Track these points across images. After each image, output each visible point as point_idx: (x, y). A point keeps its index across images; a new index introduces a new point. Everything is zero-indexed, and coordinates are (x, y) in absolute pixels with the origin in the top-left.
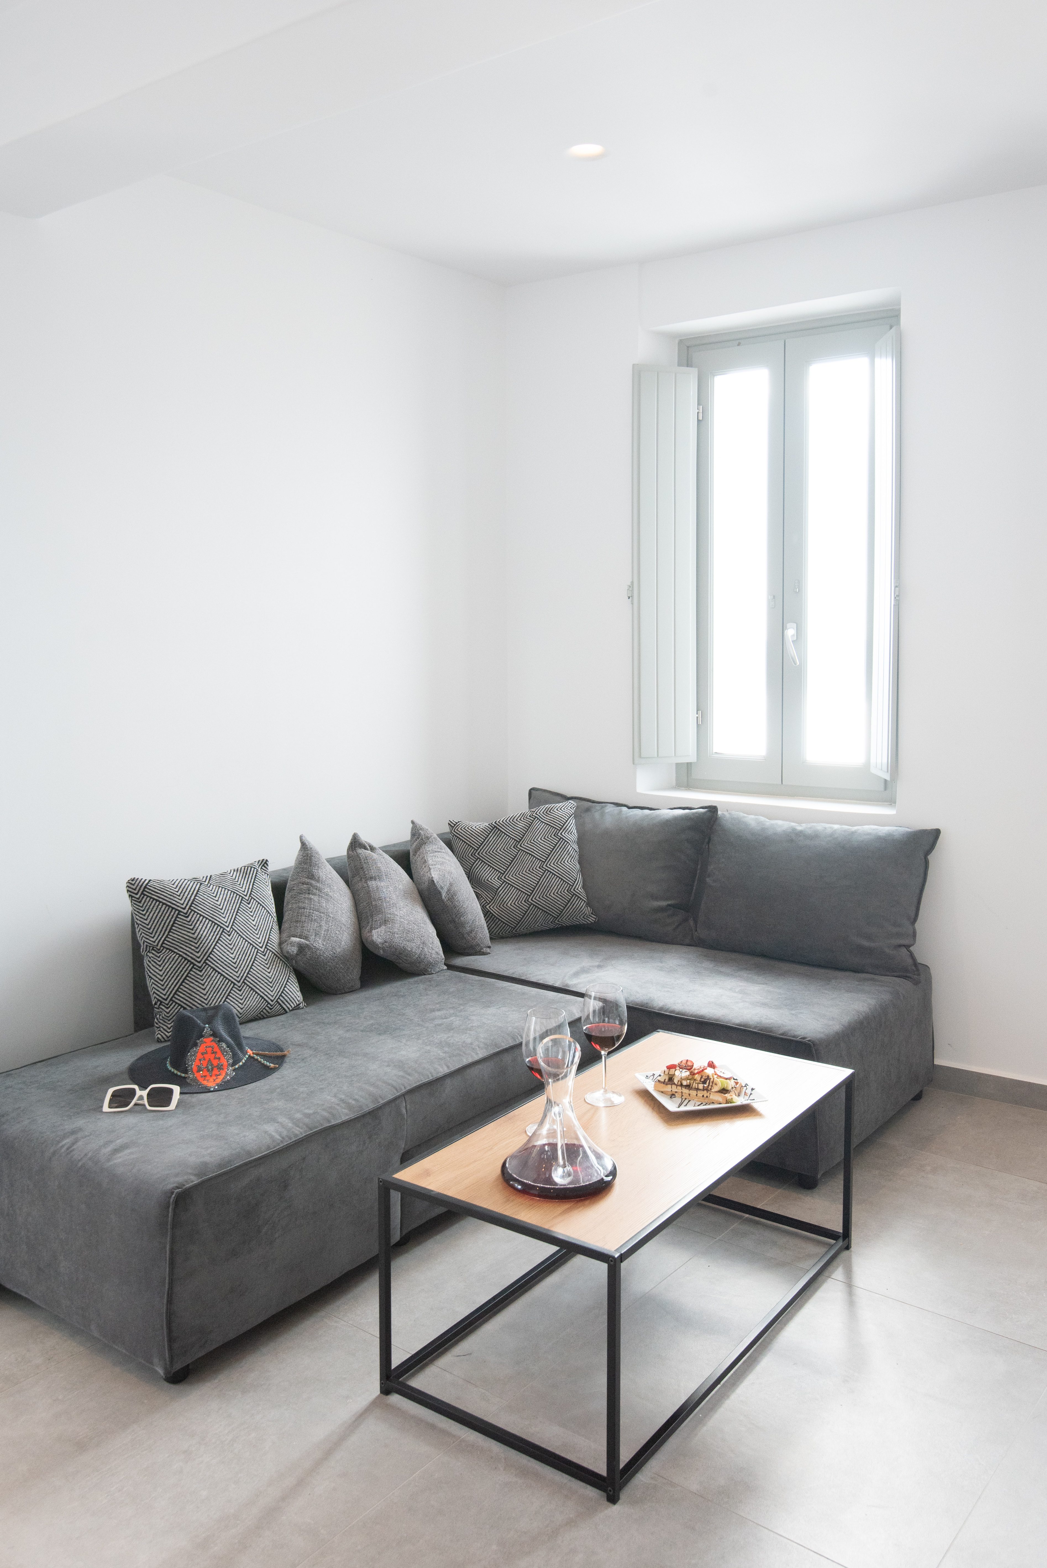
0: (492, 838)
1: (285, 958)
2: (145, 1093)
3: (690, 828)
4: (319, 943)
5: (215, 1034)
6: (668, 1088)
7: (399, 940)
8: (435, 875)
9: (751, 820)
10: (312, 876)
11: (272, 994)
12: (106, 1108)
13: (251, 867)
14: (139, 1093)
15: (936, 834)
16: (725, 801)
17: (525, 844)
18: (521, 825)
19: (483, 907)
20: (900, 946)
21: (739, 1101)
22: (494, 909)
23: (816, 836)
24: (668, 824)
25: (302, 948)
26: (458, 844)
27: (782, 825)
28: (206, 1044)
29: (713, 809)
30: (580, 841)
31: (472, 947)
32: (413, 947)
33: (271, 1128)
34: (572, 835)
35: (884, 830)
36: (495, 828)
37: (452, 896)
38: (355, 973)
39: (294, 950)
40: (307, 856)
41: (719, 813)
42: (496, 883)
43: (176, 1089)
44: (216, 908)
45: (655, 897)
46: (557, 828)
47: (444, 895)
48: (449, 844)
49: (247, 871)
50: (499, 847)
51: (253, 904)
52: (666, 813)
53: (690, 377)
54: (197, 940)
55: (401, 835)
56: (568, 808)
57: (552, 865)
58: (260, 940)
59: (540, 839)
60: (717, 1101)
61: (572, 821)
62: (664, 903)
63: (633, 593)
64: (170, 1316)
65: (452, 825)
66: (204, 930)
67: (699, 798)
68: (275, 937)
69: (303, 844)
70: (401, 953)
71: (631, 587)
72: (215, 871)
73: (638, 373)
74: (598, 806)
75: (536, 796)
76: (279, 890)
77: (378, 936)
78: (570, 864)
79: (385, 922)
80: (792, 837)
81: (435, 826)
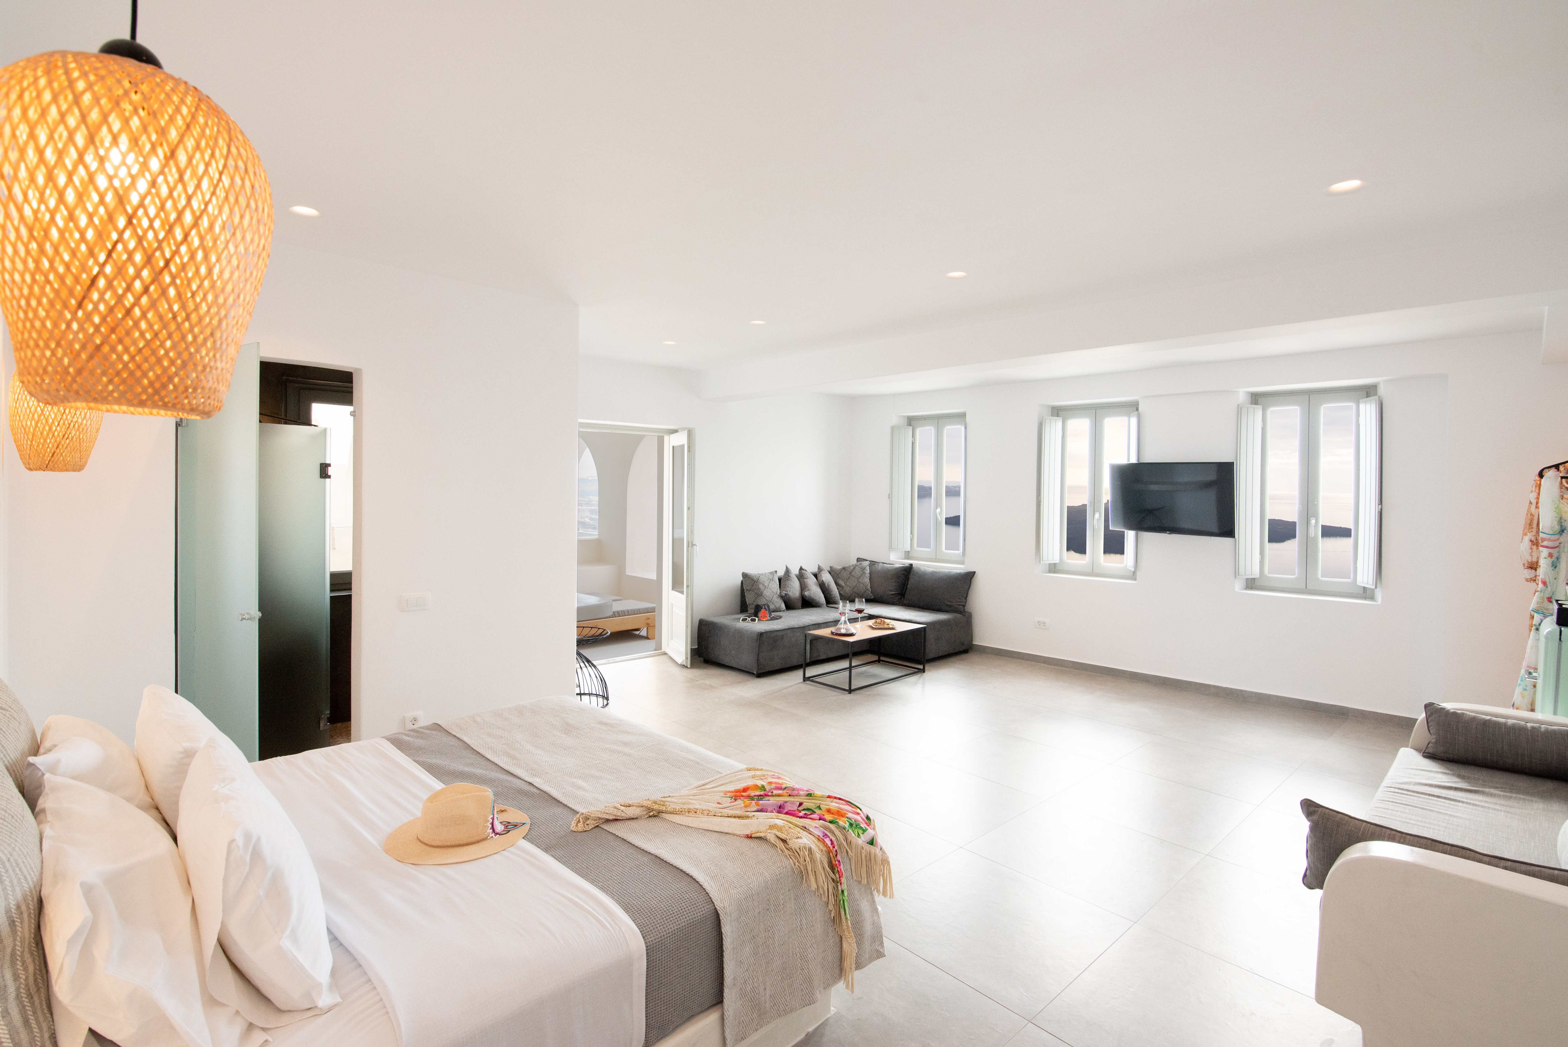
0: (843, 571)
1: (781, 597)
2: (750, 619)
3: (904, 570)
4: (790, 594)
5: (765, 608)
6: (875, 624)
7: (812, 596)
8: (824, 579)
9: (922, 568)
10: (789, 576)
11: (778, 606)
12: (741, 621)
13: (773, 572)
14: (748, 619)
15: (974, 572)
16: (916, 563)
17: (853, 573)
18: (852, 568)
19: (839, 592)
20: (960, 605)
21: (891, 626)
22: (842, 592)
23: (940, 572)
24: (897, 568)
25: (786, 594)
26: (833, 573)
27: (931, 570)
28: (763, 610)
29: (911, 565)
30: (870, 573)
31: (834, 602)
32: (817, 598)
33: (779, 626)
34: (868, 571)
35: (959, 571)
36: (844, 568)
37: (829, 586)
38: (800, 604)
39: (784, 595)
40: (787, 571)
41: (913, 566)
42: (843, 585)
43: (757, 619)
44: (764, 581)
45: (891, 591)
46: (863, 569)
47: (826, 585)
48: (830, 573)
49: (771, 573)
50: (845, 574)
51: (773, 582)
52: (898, 566)
53: (911, 428)
54: (759, 589)
55: (815, 570)
56: (867, 563)
57: (860, 580)
58: (775, 591)
59: (857, 572)
60: (886, 626)
61: (868, 567)
62: (894, 593)
63: (890, 496)
64: (758, 660)
65: (831, 567)
66: (761, 586)
67: (907, 562)
68: (779, 591)
69: (787, 567)
70: (813, 600)
71: (889, 495)
72: (763, 572)
73: (893, 429)
74: (877, 563)
75: (859, 560)
76: (780, 580)
77: (807, 593)
78: (867, 580)
79: (809, 590)
80: (933, 573)
81: (826, 568)
